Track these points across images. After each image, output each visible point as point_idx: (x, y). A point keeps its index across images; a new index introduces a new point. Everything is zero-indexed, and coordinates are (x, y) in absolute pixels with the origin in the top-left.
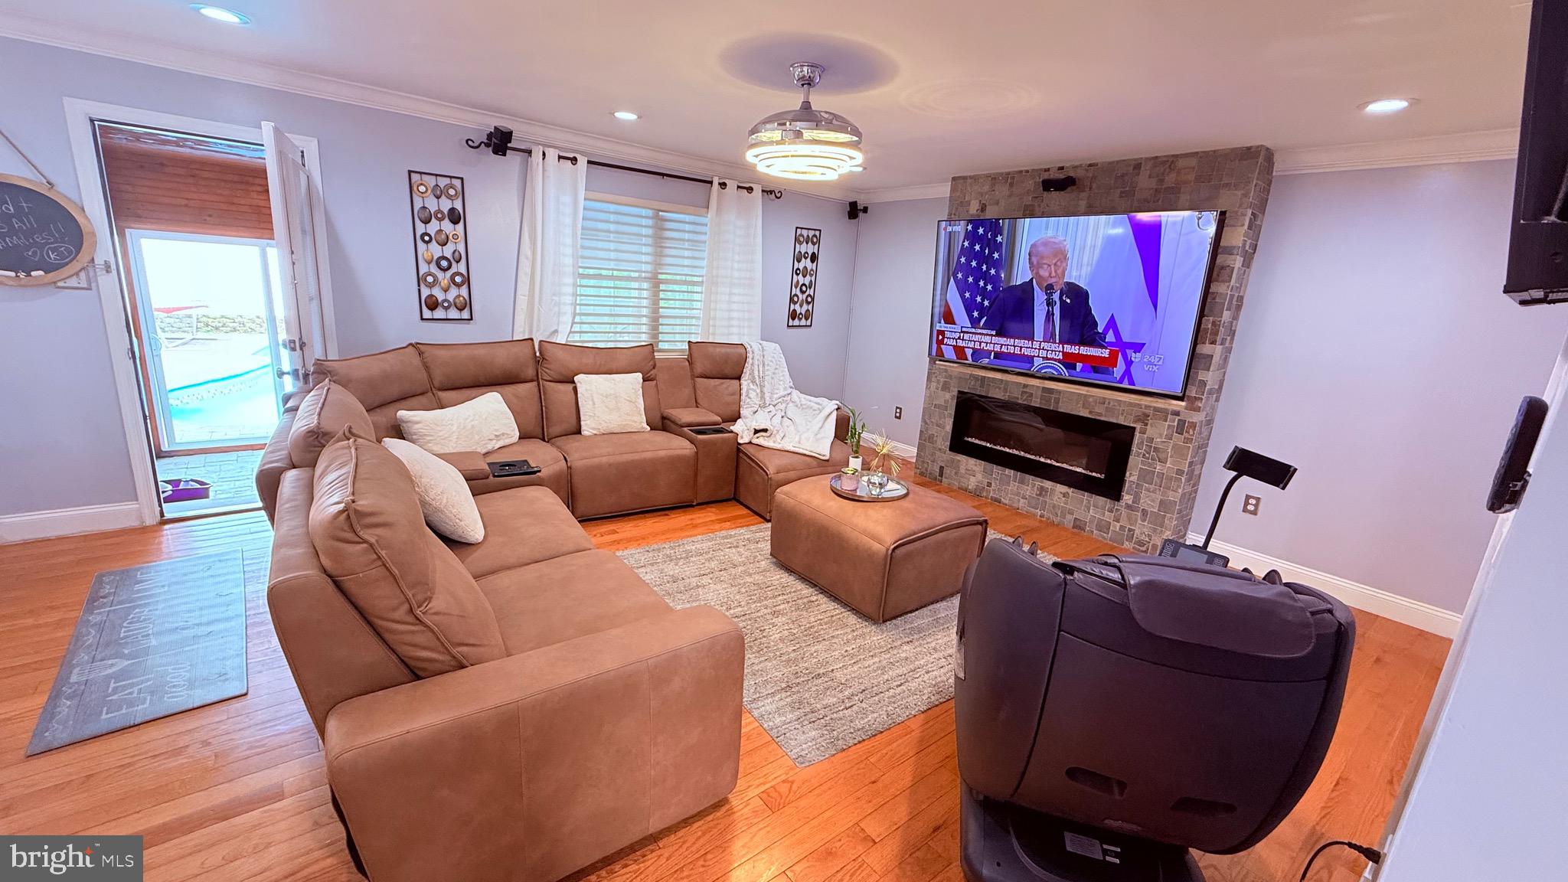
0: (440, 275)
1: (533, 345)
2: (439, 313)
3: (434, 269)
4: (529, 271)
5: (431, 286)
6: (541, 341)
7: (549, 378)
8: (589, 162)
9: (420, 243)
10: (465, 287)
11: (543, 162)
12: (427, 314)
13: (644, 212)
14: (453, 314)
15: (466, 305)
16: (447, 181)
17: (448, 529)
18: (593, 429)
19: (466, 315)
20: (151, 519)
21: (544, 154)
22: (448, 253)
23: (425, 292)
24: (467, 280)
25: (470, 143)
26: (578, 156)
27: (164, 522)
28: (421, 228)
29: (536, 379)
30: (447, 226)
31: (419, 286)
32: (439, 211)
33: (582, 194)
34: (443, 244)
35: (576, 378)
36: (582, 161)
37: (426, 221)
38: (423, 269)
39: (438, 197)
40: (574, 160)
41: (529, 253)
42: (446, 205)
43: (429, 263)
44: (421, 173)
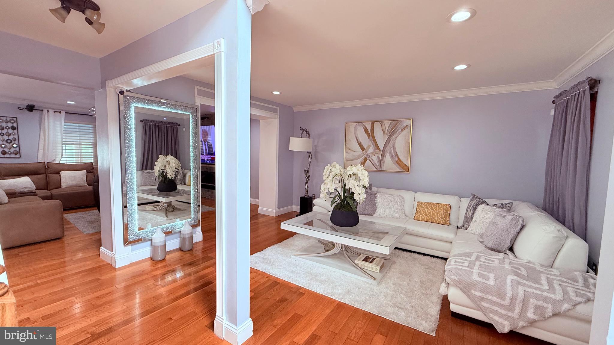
0: (7, 145)
1: (45, 164)
2: (7, 156)
4: (43, 143)
5: (3, 148)
6: (47, 163)
7: (50, 173)
8: (65, 113)
10: (18, 148)
11: (48, 114)
13: (90, 126)
14: (13, 156)
15: (18, 153)
16: (11, 118)
18: (66, 186)
19: (18, 156)
21: (48, 111)
22: (11, 138)
24: (18, 146)
25: (19, 108)
26: (61, 111)
29: (45, 173)
30: (10, 131)
32: (7, 127)
33: (63, 121)
34: (9, 136)
35: (60, 172)
36: (63, 113)
39: (7, 123)
40: (60, 112)
41: (43, 138)
42: (10, 125)
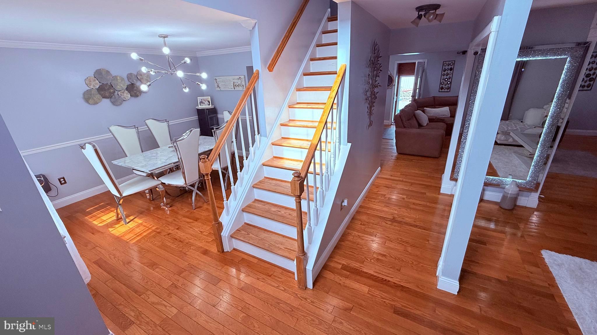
0: (445, 82)
2: (443, 90)
3: (444, 81)
5: (442, 85)
9: (442, 76)
10: (450, 84)
12: (440, 90)
14: (446, 90)
15: (449, 88)
16: (451, 62)
17: (420, 122)
19: (449, 90)
20: (390, 124)
22: (448, 78)
23: (441, 86)
24: (451, 83)
25: (458, 53)
27: (392, 125)
28: (443, 73)
30: (449, 72)
31: (440, 85)
32: (448, 69)
34: (447, 75)
37: (445, 71)
38: (442, 81)
39: (448, 66)
42: (450, 67)
43: (443, 80)
44: (446, 61)
